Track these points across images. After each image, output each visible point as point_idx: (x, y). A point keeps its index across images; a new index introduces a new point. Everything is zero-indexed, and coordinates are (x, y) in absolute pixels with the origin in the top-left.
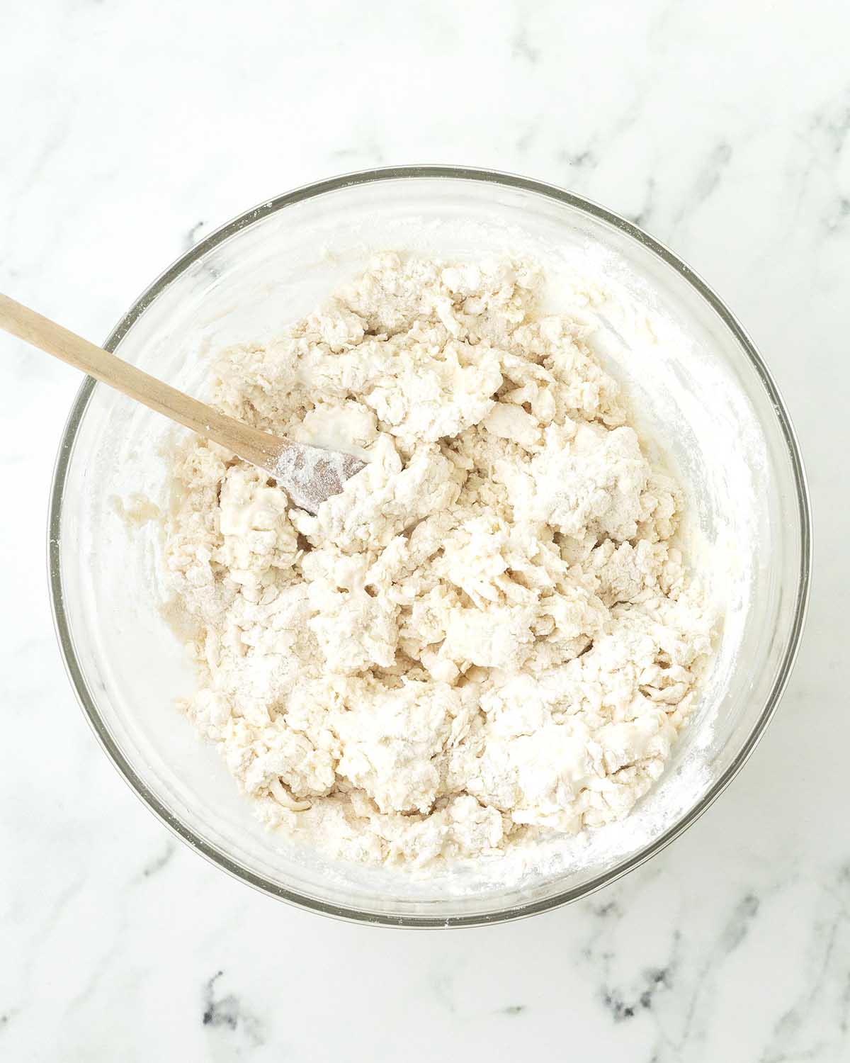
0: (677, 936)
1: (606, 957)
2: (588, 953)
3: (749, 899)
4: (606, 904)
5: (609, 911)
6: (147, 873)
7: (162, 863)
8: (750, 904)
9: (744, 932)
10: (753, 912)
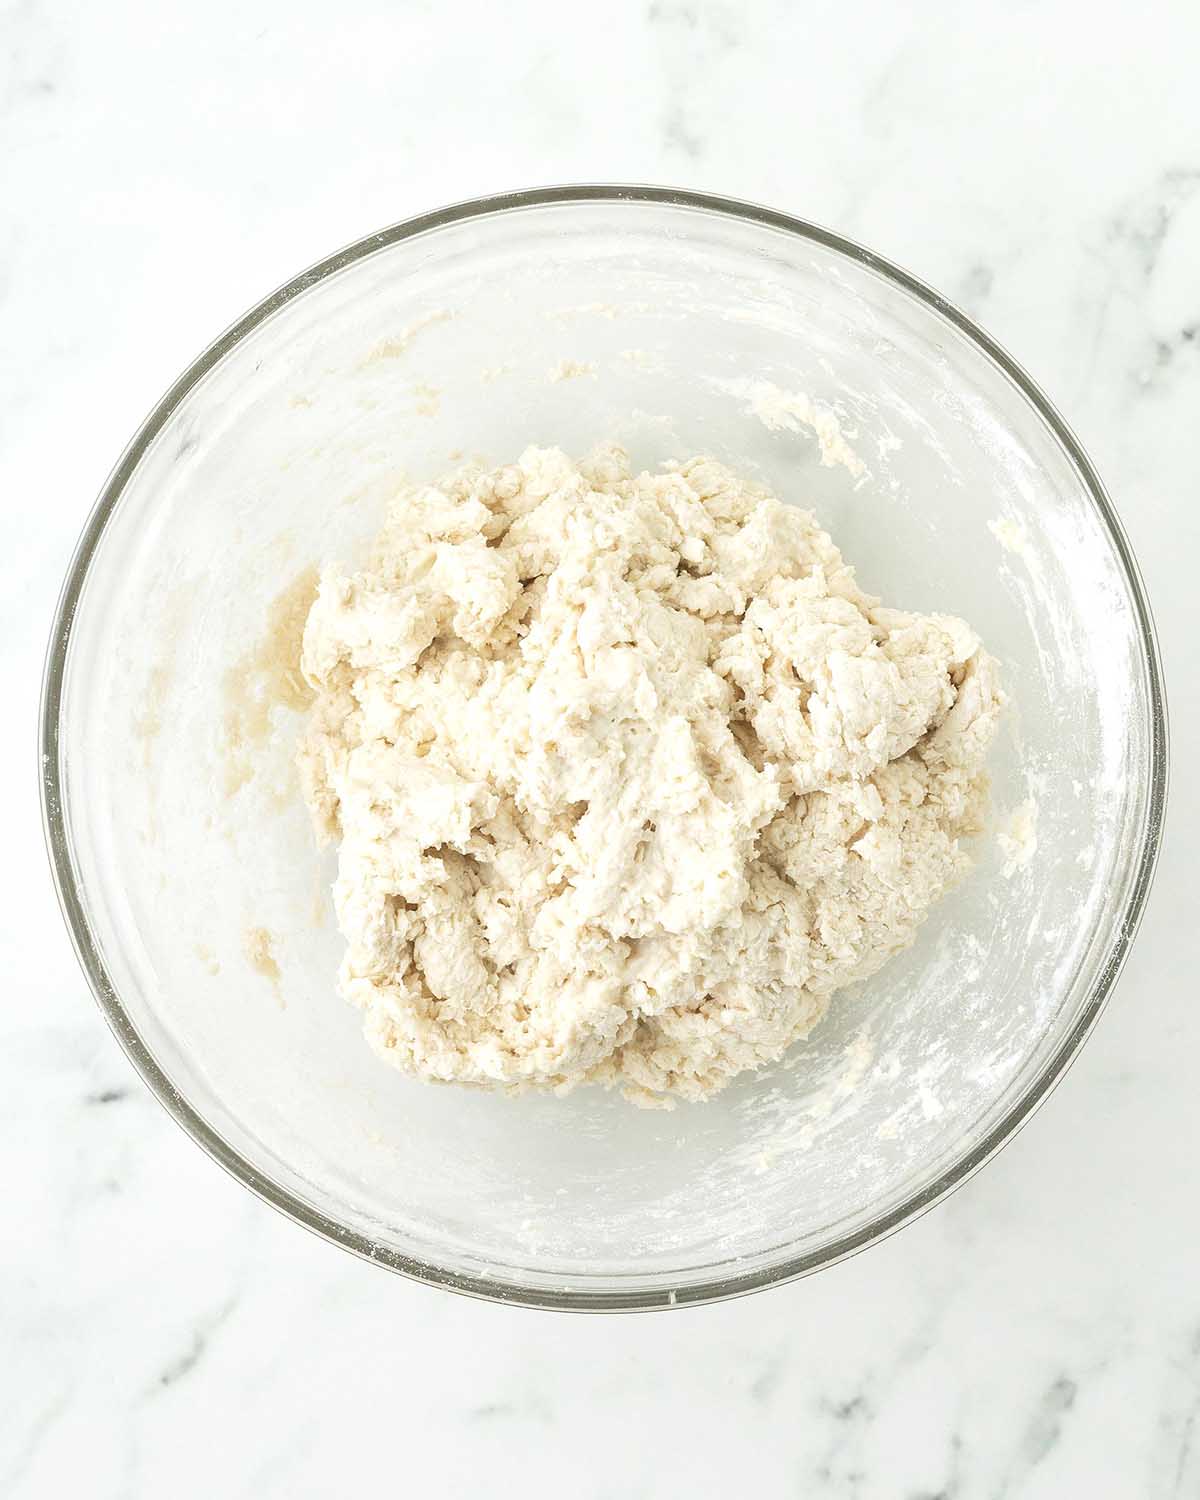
0: (957, 1443)
1: (852, 1478)
2: (826, 1473)
3: (1061, 1384)
4: (848, 1399)
5: (854, 1411)
6: (165, 1380)
7: (187, 1364)
8: (1063, 1391)
9: (1056, 1433)
10: (1069, 1403)
